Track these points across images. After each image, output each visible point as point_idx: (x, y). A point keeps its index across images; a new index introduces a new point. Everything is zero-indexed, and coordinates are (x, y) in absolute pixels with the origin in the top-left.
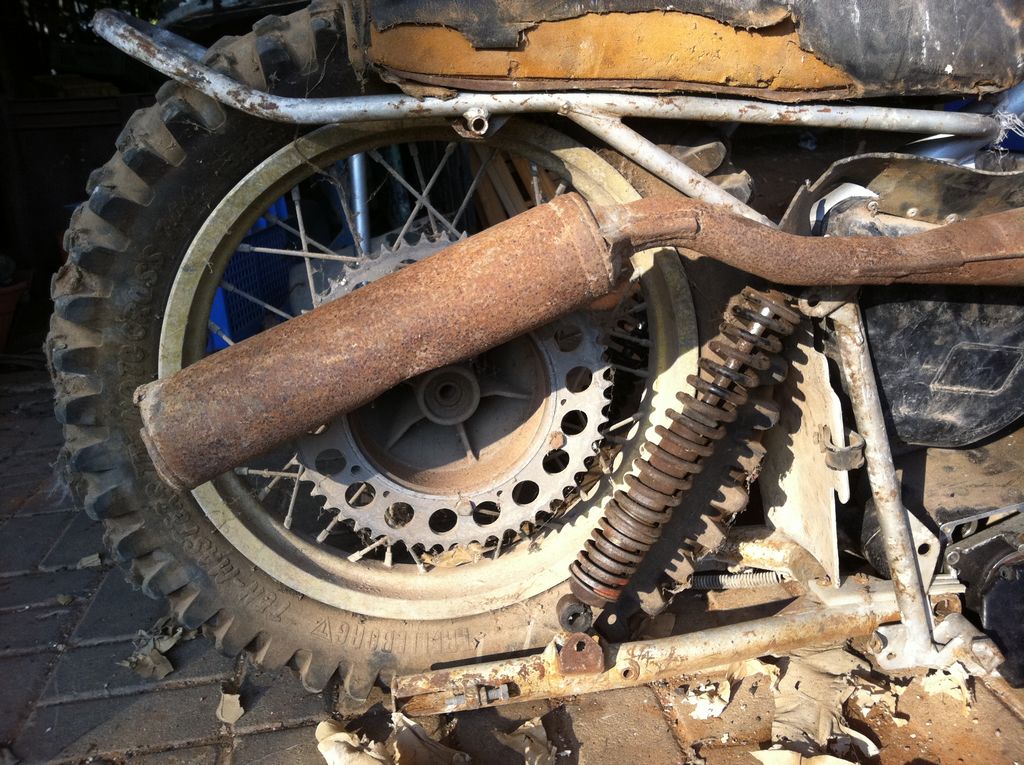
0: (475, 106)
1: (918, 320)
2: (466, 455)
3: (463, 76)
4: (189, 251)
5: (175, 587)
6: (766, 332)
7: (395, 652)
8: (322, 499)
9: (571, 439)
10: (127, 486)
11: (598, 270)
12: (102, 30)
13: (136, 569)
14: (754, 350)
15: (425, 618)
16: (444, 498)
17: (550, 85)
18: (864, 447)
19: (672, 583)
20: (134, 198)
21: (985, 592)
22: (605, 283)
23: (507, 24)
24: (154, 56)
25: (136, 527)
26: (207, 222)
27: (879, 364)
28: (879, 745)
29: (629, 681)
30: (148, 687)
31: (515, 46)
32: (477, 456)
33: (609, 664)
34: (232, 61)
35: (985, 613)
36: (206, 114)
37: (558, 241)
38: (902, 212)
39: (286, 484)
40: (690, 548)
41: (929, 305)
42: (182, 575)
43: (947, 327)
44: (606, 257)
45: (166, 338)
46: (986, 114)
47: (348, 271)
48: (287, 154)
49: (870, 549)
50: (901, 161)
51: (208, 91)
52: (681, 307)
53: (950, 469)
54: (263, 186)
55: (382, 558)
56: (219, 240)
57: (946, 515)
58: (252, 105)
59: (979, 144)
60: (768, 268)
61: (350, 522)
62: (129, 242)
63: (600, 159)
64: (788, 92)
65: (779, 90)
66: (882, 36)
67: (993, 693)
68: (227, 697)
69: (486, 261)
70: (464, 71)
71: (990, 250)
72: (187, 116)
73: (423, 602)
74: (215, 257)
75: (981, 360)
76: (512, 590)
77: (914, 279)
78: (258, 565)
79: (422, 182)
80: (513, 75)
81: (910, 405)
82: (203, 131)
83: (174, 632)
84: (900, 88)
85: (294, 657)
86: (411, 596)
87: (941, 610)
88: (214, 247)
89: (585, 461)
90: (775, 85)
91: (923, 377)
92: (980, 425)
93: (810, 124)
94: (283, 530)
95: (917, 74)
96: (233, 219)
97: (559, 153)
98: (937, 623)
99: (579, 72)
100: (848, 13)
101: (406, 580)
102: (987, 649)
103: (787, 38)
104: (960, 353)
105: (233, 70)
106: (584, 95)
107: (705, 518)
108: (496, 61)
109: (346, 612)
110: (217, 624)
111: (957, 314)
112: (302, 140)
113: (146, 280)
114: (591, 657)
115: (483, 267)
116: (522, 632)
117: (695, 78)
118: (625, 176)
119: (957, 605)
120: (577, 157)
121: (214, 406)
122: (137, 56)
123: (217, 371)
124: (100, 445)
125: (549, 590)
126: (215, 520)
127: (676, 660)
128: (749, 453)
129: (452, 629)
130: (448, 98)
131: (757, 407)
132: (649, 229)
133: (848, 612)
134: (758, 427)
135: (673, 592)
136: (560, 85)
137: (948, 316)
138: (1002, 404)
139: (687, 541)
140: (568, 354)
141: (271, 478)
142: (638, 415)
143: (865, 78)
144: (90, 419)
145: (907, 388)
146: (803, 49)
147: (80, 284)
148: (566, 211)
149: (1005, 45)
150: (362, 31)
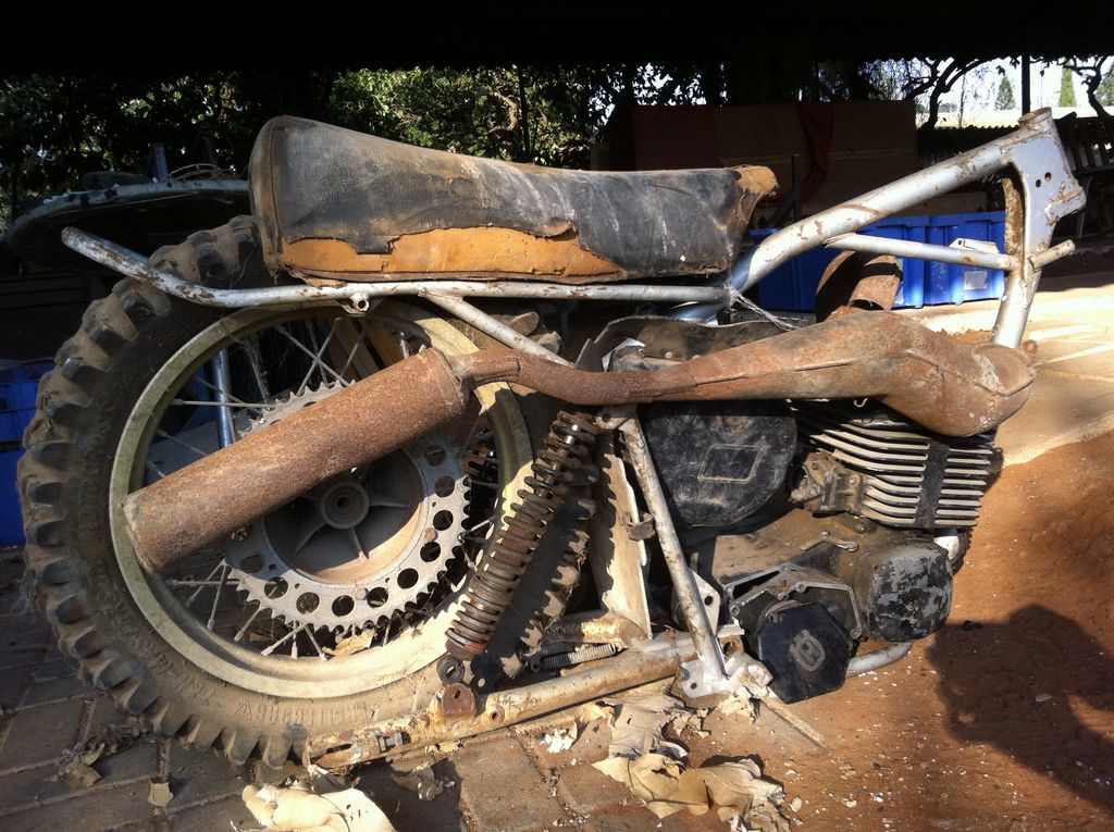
0: (359, 292)
1: (681, 429)
2: (358, 556)
3: (349, 272)
4: (137, 405)
5: (121, 679)
6: (577, 442)
7: (305, 725)
8: (246, 593)
9: (441, 534)
10: (82, 595)
11: (454, 398)
12: (76, 245)
13: (85, 669)
14: (570, 455)
15: (329, 696)
16: (344, 586)
17: (412, 277)
18: (654, 522)
19: (526, 648)
20: (97, 366)
21: (759, 633)
22: (458, 406)
23: (379, 237)
24: (120, 263)
25: (89, 629)
26: (152, 382)
27: (659, 463)
28: (687, 750)
29: (497, 723)
30: (79, 793)
31: (386, 251)
32: (367, 555)
33: (480, 710)
34: (174, 264)
35: (760, 648)
36: (155, 303)
37: (424, 379)
38: (662, 355)
39: (210, 590)
40: (538, 619)
41: (687, 418)
42: (124, 670)
43: (701, 433)
44: (458, 388)
45: (117, 473)
46: (715, 286)
47: (265, 412)
48: (215, 330)
49: (677, 613)
50: (654, 321)
51: (162, 286)
52: (518, 431)
53: (732, 548)
54: (195, 354)
55: (290, 653)
56: (160, 396)
57: (726, 579)
58: (195, 295)
59: (717, 307)
60: (570, 393)
61: (268, 611)
62: (92, 399)
63: (450, 326)
64: (574, 277)
65: (570, 276)
66: (635, 239)
67: (773, 710)
68: (158, 786)
69: (375, 395)
70: (349, 268)
71: (713, 376)
72: (141, 305)
73: (327, 683)
74: (156, 409)
75: (730, 456)
76: (400, 668)
77: (667, 397)
78: (189, 657)
79: (316, 347)
80: (385, 270)
81: (686, 493)
82: (153, 314)
83: (97, 747)
84: (651, 272)
85: (220, 735)
86: (317, 679)
87: (728, 649)
88: (157, 401)
89: (453, 550)
90: (566, 273)
91: (692, 471)
92: (740, 506)
93: (595, 298)
94: (206, 630)
95: (662, 263)
96: (172, 379)
97: (419, 322)
98: (727, 660)
99: (431, 267)
100: (610, 224)
101: (311, 667)
102: (758, 670)
103: (571, 242)
104: (714, 452)
105: (176, 271)
106: (436, 283)
107: (548, 593)
108: (372, 261)
109: (263, 695)
110: (155, 711)
111: (707, 424)
112: (226, 319)
113: (103, 429)
114: (466, 702)
115: (373, 399)
116: (409, 700)
117: (511, 270)
118: (470, 337)
119: (740, 645)
120: (433, 325)
121: (180, 506)
122: (107, 263)
123: (180, 482)
124: (62, 561)
125: (430, 664)
126: (153, 622)
127: (532, 701)
128: (577, 539)
129: (351, 703)
130: (341, 286)
131: (580, 503)
132: (485, 369)
133: (660, 656)
134: (582, 518)
135: (528, 655)
136: (419, 276)
137: (701, 426)
138: (752, 489)
139: (536, 613)
140: (436, 468)
141: (198, 586)
142: (493, 518)
143: (628, 267)
144: (54, 540)
145: (681, 480)
146: (583, 248)
147: (52, 434)
148: (429, 360)
149: (719, 241)
150: (276, 242)
